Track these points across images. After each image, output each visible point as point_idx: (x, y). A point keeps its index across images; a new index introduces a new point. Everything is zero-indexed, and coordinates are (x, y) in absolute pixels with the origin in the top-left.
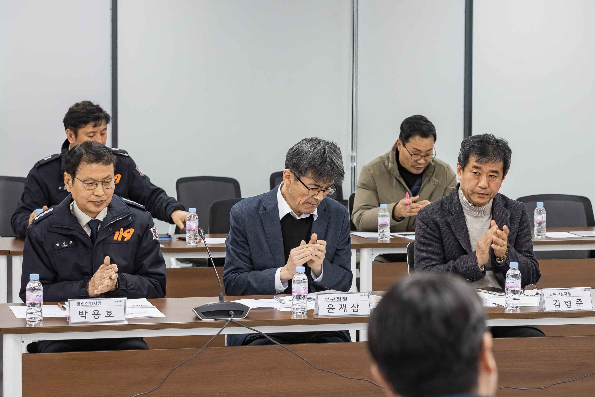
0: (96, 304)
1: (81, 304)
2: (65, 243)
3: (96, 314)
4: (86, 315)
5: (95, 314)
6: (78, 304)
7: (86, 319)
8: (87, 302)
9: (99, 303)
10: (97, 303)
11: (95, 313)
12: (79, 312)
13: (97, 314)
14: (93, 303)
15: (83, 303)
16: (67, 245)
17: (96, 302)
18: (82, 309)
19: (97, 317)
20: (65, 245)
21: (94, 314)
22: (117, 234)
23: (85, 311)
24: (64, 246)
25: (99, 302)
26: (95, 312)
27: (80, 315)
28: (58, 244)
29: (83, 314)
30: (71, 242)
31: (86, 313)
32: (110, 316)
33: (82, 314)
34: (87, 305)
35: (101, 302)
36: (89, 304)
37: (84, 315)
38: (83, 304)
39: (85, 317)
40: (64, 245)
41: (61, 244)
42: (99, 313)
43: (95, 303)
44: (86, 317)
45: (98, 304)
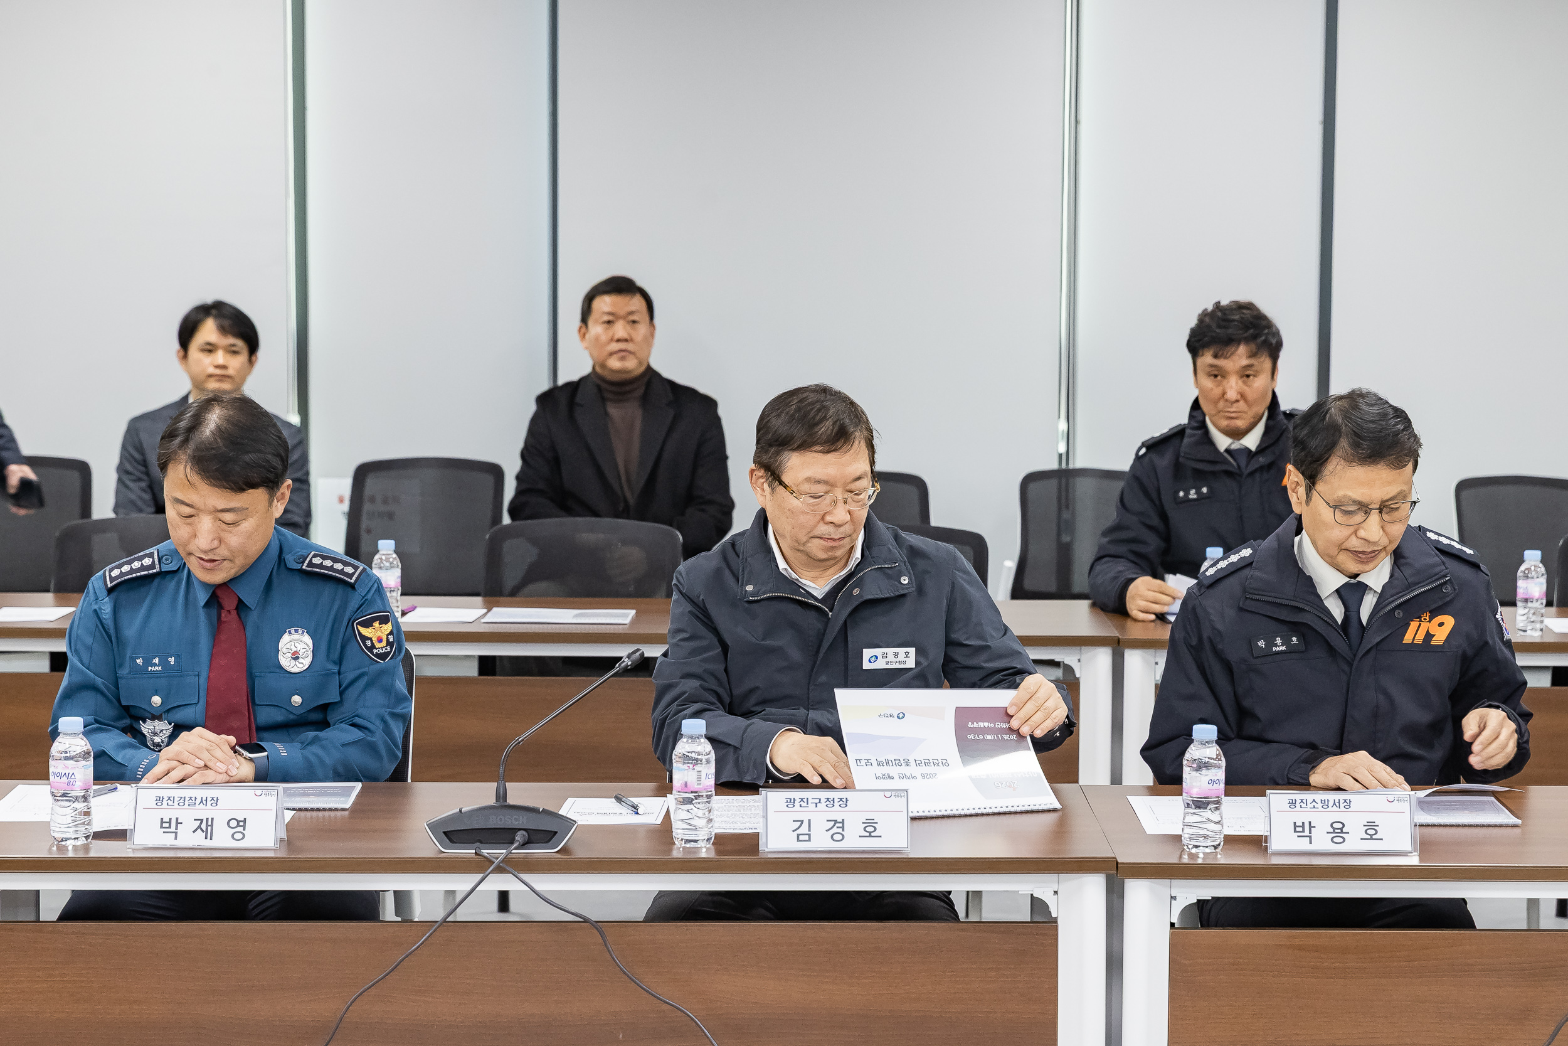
0: (1337, 805)
1: (1298, 805)
2: (1279, 641)
3: (1336, 831)
4: (1310, 833)
5: (1334, 832)
6: (1293, 803)
7: (1311, 843)
8: (1314, 800)
9: (1345, 804)
10: (1339, 803)
11: (1334, 829)
12: (1295, 823)
13: (1339, 831)
14: (1331, 803)
15: (1304, 801)
16: (1284, 648)
17: (1337, 801)
18: (1301, 817)
19: (1341, 840)
20: (1279, 646)
21: (1332, 830)
22: (1414, 625)
23: (1310, 823)
24: (1278, 649)
25: (1345, 801)
26: (1335, 825)
27: (1295, 831)
28: (1261, 643)
29: (1303, 831)
30: (1294, 639)
31: (1311, 827)
32: (1374, 837)
33: (1301, 829)
34: (1314, 807)
35: (1350, 802)
36: (1319, 805)
37: (1307, 833)
38: (1304, 805)
39: (1308, 838)
40: (1276, 645)
41: (1271, 643)
42: (1344, 830)
43: (1335, 804)
44: (1310, 837)
45: (1342, 805)
